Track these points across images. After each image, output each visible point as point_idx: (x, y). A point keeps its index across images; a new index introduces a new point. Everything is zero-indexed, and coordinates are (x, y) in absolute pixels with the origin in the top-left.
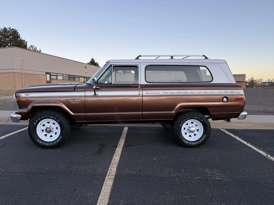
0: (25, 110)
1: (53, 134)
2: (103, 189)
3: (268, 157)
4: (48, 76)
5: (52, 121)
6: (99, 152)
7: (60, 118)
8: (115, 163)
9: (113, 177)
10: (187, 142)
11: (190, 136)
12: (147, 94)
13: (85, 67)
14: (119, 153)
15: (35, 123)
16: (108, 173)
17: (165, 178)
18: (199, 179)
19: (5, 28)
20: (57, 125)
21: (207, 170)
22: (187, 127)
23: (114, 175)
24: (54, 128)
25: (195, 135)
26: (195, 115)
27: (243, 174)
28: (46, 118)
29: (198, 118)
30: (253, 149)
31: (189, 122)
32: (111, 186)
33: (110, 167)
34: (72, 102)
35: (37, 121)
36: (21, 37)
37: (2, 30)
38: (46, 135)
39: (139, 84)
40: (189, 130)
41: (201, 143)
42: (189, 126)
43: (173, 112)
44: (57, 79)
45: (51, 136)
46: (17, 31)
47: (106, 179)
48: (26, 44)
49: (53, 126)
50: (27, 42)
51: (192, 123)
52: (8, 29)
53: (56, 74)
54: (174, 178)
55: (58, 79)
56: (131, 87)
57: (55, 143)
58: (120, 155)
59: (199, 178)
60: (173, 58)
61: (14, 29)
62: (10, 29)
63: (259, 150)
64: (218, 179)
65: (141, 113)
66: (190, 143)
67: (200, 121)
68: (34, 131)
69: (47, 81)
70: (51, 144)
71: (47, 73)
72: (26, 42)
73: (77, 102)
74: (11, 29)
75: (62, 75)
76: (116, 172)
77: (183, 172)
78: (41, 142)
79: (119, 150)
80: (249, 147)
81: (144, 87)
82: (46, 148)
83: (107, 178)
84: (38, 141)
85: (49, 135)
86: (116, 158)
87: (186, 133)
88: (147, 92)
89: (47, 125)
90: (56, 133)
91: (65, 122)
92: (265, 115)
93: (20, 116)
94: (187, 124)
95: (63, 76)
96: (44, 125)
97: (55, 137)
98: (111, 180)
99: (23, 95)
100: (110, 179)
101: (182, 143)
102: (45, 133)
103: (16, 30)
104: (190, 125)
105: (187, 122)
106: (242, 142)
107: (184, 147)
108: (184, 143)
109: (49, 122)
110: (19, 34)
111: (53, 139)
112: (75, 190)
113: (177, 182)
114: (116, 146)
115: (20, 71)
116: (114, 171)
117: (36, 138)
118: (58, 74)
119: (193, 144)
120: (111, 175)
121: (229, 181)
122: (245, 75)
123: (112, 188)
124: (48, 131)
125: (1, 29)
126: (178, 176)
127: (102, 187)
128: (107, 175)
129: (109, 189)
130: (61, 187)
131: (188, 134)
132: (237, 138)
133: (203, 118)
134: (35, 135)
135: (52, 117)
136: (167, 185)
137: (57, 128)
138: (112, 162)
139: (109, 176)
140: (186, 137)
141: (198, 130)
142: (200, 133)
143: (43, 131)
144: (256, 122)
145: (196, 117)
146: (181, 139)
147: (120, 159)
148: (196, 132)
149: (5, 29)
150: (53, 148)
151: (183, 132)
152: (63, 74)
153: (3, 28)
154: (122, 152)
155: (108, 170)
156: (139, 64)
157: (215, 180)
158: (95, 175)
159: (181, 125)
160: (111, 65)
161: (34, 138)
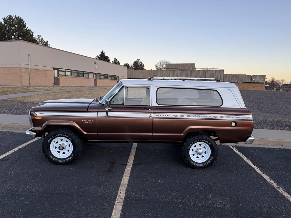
0: (40, 129)
1: (66, 151)
2: (113, 214)
3: (271, 182)
5: (65, 139)
6: (109, 171)
7: (73, 137)
8: (124, 184)
9: (122, 201)
10: (194, 164)
11: (198, 157)
12: (158, 117)
13: (95, 62)
14: (128, 172)
15: (49, 141)
16: (118, 196)
17: (171, 203)
18: (202, 206)
19: (10, 16)
20: (70, 143)
21: (210, 196)
22: (195, 149)
23: (124, 198)
24: (66, 145)
25: (202, 156)
26: (203, 138)
27: (243, 202)
28: (60, 136)
29: (206, 141)
30: (257, 172)
31: (197, 144)
32: (121, 210)
33: (120, 189)
34: (85, 122)
35: (50, 139)
36: (27, 26)
37: (7, 18)
38: (59, 152)
39: (150, 105)
40: (196, 151)
41: (207, 165)
42: (197, 148)
43: (182, 135)
44: (65, 75)
45: (64, 153)
46: (23, 19)
47: (116, 203)
48: (33, 34)
49: (66, 143)
50: (33, 32)
51: (200, 145)
52: (13, 18)
53: (64, 70)
54: (179, 204)
55: (66, 75)
56: (143, 109)
57: (68, 160)
58: (129, 175)
59: (201, 204)
61: (20, 17)
62: (15, 17)
63: (264, 174)
64: (219, 206)
65: (151, 134)
66: (197, 165)
67: (208, 144)
68: (48, 148)
69: (54, 77)
70: (64, 161)
71: (55, 69)
72: (32, 32)
73: (90, 122)
74: (17, 17)
76: (125, 196)
77: (187, 197)
78: (54, 159)
79: (128, 169)
80: (255, 170)
81: (155, 109)
82: (59, 165)
83: (116, 201)
84: (51, 157)
85: (61, 152)
86: (126, 179)
87: (194, 155)
88: (158, 114)
89: (61, 143)
90: (68, 151)
91: (77, 140)
92: (277, 130)
93: (35, 134)
94: (195, 146)
95: (71, 72)
96: (57, 143)
97: (68, 154)
98: (120, 204)
99: (38, 113)
100: (119, 202)
101: (189, 164)
102: (58, 150)
103: (22, 18)
104: (199, 147)
105: (195, 144)
106: (249, 163)
107: (191, 168)
108: (192, 164)
109: (62, 140)
110: (25, 23)
111: (66, 156)
112: (88, 214)
113: (181, 208)
114: (126, 165)
115: (27, 66)
116: (123, 193)
117: (49, 155)
118: (66, 70)
119: (200, 165)
120: (121, 198)
121: (229, 210)
122: (265, 76)
123: (121, 213)
124: (61, 148)
125: (6, 17)
126: (183, 202)
127: (112, 211)
128: (117, 199)
129: (118, 214)
130: (76, 210)
131: (196, 156)
132: (245, 158)
133: (211, 141)
134: (49, 152)
135: (65, 136)
136: (172, 211)
137: (69, 146)
138: (121, 184)
139: (119, 200)
140: (194, 159)
141: (205, 152)
142: (207, 155)
143: (56, 148)
144: (267, 139)
145: (204, 141)
146: (188, 161)
147: (129, 180)
148: (204, 154)
149: (10, 17)
150: (65, 165)
151: (191, 153)
152: (71, 70)
153: (8, 16)
154: (131, 171)
155: (118, 192)
156: (151, 86)
157: (216, 208)
158: (106, 198)
159: (189, 147)
160: (124, 86)
161: (48, 155)
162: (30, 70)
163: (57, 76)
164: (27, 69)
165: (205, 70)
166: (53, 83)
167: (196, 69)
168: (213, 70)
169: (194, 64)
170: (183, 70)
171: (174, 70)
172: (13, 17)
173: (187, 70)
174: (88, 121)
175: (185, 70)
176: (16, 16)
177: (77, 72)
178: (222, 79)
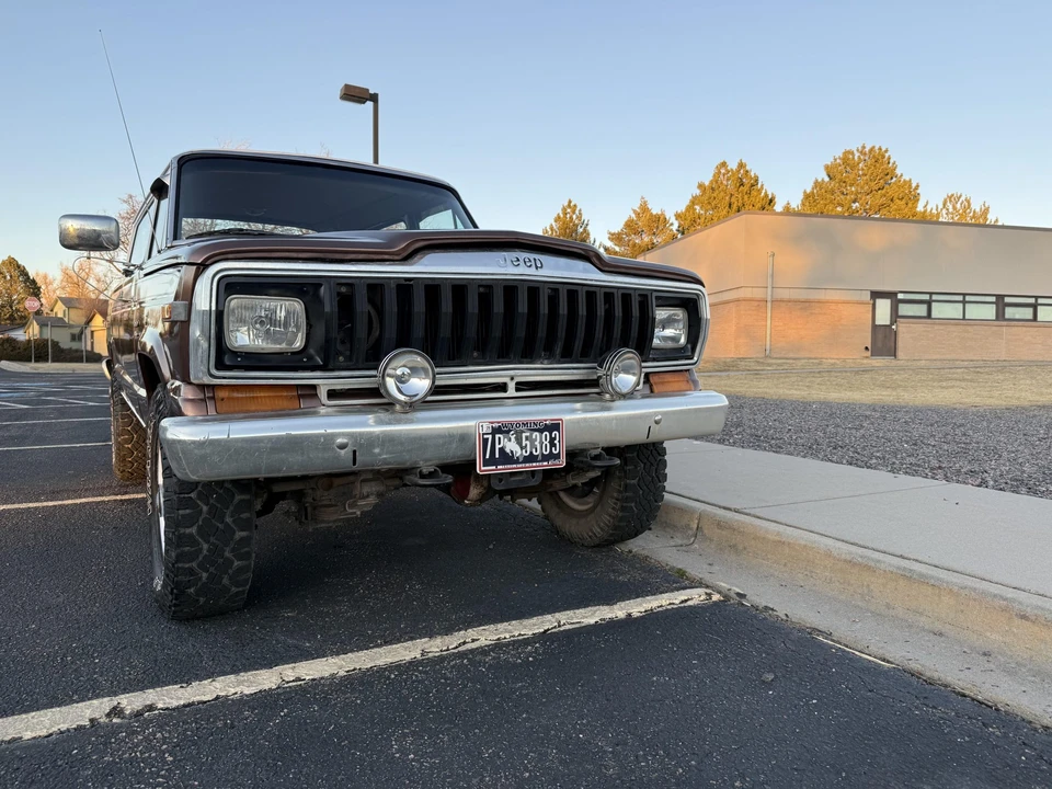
4: (884, 306)
19: (847, 153)
36: (898, 172)
37: (838, 161)
44: (929, 316)
46: (886, 151)
48: (916, 194)
50: (918, 186)
52: (857, 155)
53: (927, 297)
55: (935, 314)
61: (877, 148)
62: (861, 152)
69: (875, 327)
71: (876, 295)
72: (914, 185)
74: (867, 150)
75: (960, 298)
95: (964, 302)
103: (884, 149)
110: (894, 163)
115: (756, 294)
118: (934, 297)
125: (835, 160)
149: (847, 158)
152: (964, 295)
153: (839, 154)
162: (769, 304)
163: (888, 323)
164: (757, 303)
166: (867, 348)
172: (855, 152)
176: (864, 147)
177: (993, 299)
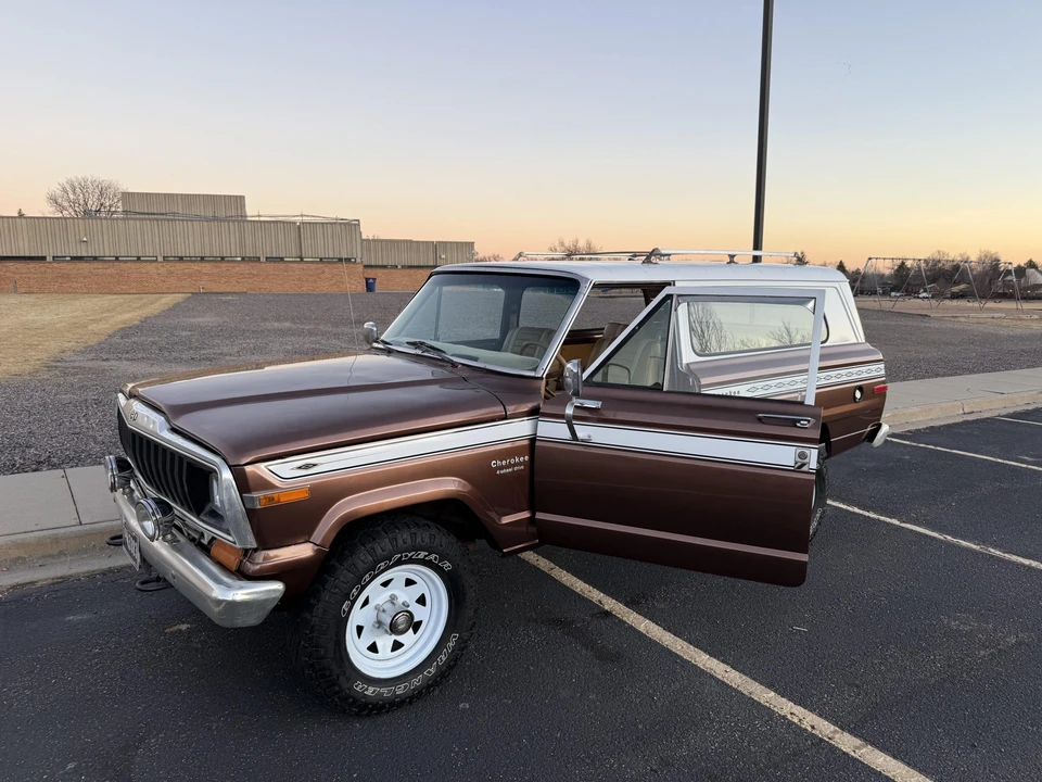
7: (454, 551)
8: (743, 684)
9: (851, 738)
14: (670, 639)
15: (346, 606)
20: (429, 584)
23: (836, 728)
28: (397, 563)
33: (766, 704)
34: (502, 468)
35: (355, 592)
38: (373, 648)
45: (398, 645)
47: (853, 754)
57: (433, 670)
60: (735, 259)
68: (339, 646)
70: (415, 682)
73: (517, 464)
83: (844, 749)
84: (359, 687)
85: (385, 643)
89: (380, 599)
90: (418, 626)
96: (365, 603)
98: (866, 750)
99: (285, 471)
100: (858, 748)
102: (368, 638)
109: (387, 583)
114: (609, 614)
117: (349, 679)
120: (832, 733)
122: (473, 243)
124: (403, 624)
135: (423, 554)
137: (422, 601)
139: (838, 740)
143: (361, 631)
155: (783, 716)
161: (342, 680)
165: (294, 223)
167: (246, 216)
168: (323, 224)
169: (240, 200)
170: (207, 220)
171: (168, 220)
173: (224, 221)
174: (512, 461)
175: (215, 219)
178: (359, 255)
